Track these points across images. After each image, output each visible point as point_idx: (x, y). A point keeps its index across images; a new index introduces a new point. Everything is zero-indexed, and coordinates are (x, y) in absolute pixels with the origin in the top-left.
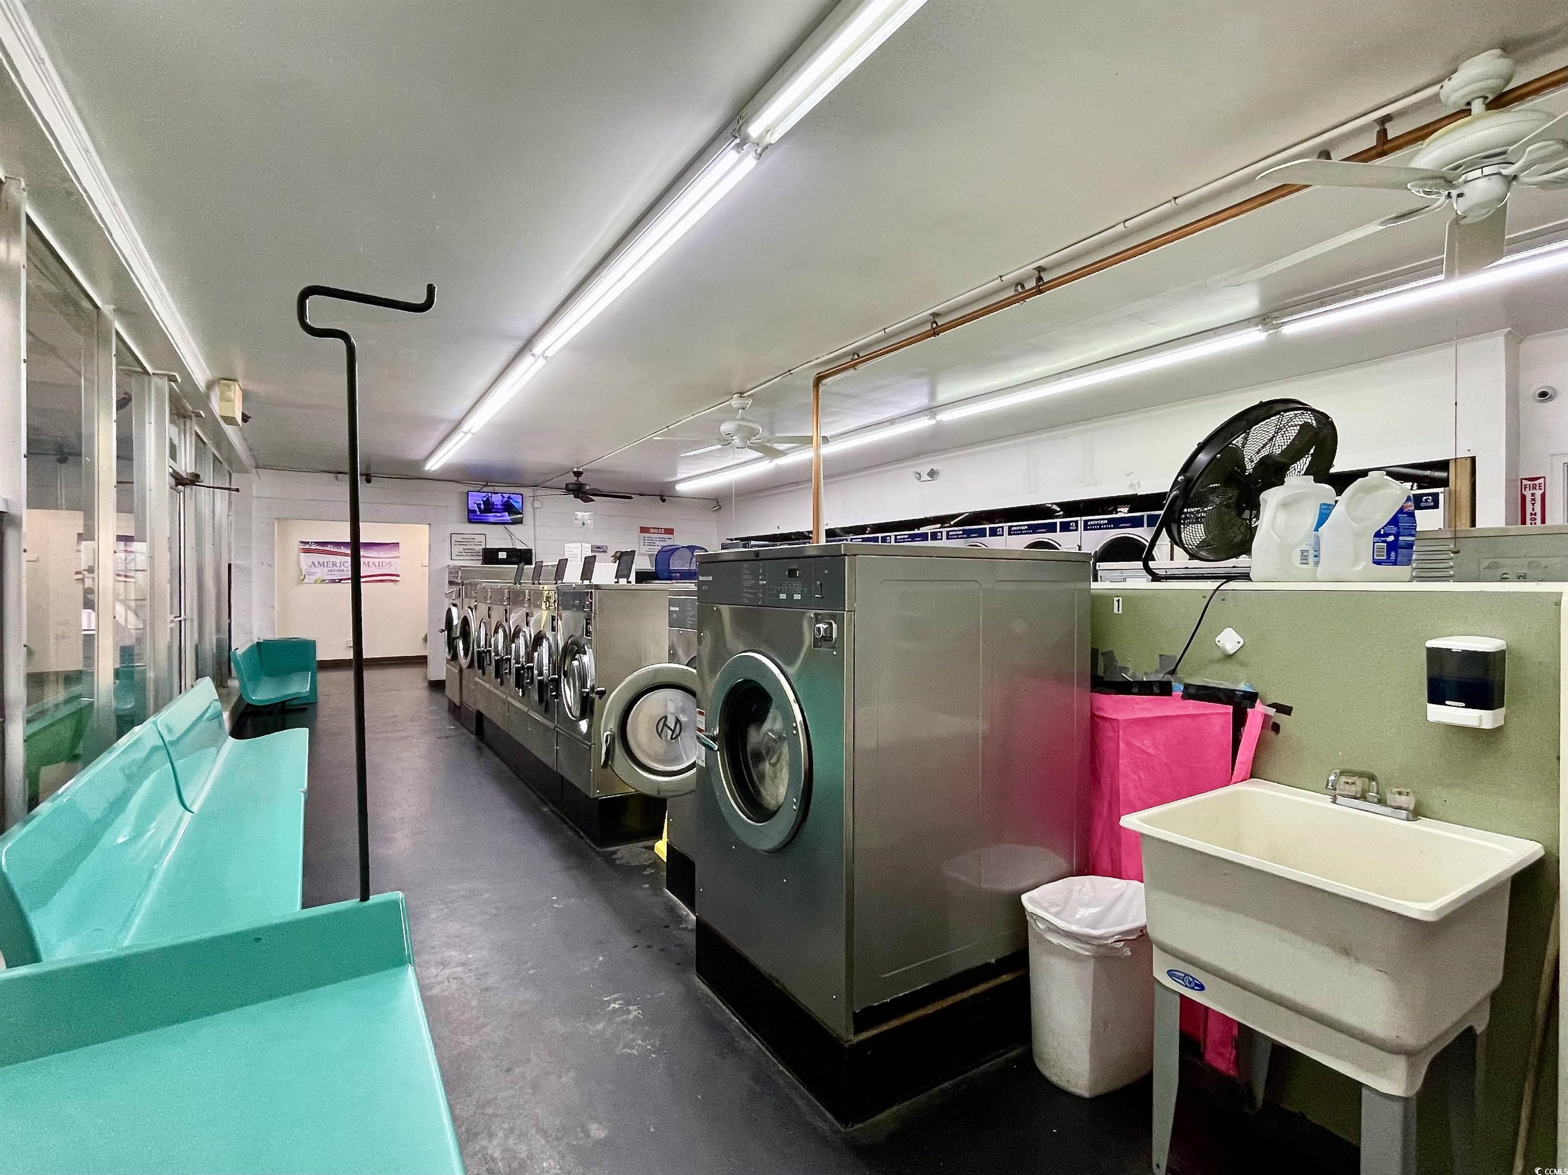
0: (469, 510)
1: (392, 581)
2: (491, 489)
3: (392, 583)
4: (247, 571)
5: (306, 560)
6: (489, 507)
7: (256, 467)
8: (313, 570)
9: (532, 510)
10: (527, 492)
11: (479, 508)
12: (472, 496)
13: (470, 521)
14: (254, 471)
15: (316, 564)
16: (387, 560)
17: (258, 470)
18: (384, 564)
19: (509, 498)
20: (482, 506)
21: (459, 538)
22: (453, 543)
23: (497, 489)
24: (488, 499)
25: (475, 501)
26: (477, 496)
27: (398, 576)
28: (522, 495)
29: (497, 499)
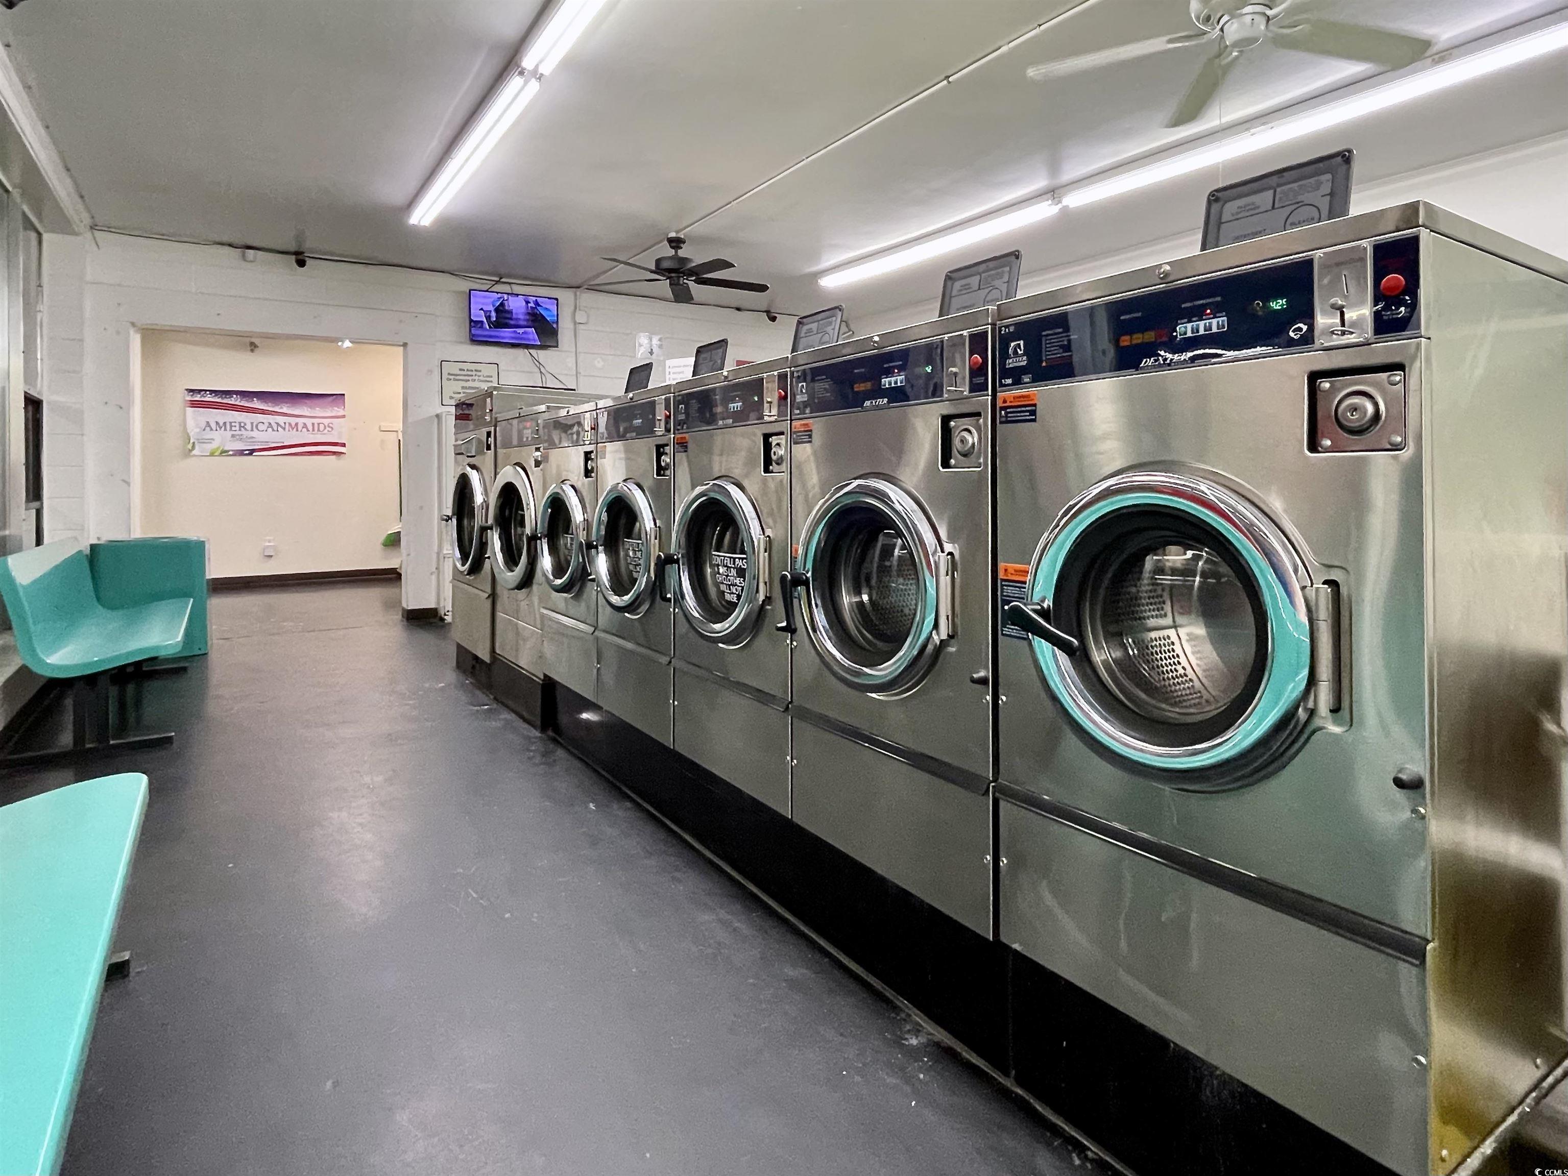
0: (471, 321)
1: (334, 453)
2: (507, 289)
3: (333, 457)
4: (75, 416)
5: (195, 419)
6: (503, 318)
7: (92, 228)
8: (208, 435)
9: (571, 326)
10: (566, 297)
11: (488, 318)
12: (475, 296)
13: (475, 340)
14: (89, 235)
15: (213, 426)
16: (326, 421)
17: (97, 234)
18: (322, 427)
19: (537, 303)
20: (493, 314)
21: (455, 369)
22: (445, 376)
23: (517, 289)
24: (502, 304)
25: (482, 306)
26: (485, 297)
27: (344, 445)
28: (557, 299)
29: (516, 306)
